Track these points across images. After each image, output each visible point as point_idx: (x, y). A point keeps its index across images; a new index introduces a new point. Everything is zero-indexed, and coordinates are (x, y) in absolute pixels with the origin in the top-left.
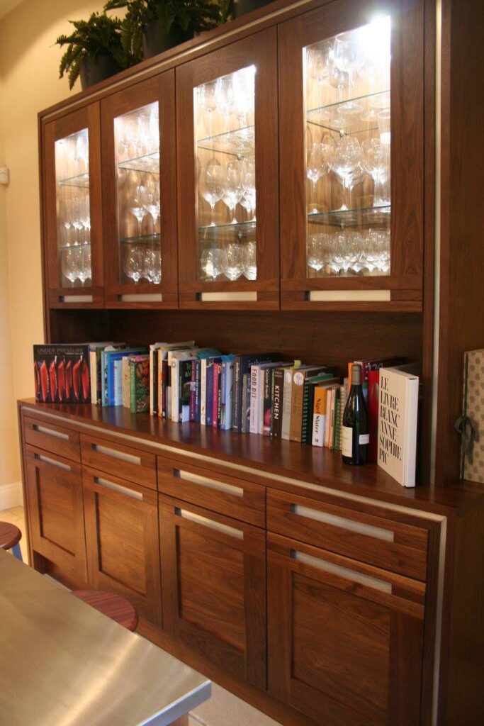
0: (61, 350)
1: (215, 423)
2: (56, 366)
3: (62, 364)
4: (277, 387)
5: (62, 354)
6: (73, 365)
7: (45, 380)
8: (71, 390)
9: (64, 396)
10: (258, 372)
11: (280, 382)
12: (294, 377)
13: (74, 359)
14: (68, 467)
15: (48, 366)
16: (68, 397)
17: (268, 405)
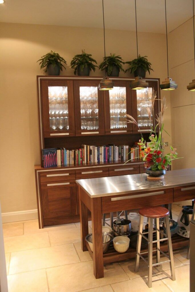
0: (51, 150)
1: (107, 160)
2: (49, 155)
3: (51, 155)
4: (122, 150)
5: (51, 151)
6: (54, 154)
7: (47, 160)
8: (53, 162)
9: (51, 165)
10: (117, 148)
11: (123, 148)
12: (126, 147)
13: (54, 153)
14: (68, 183)
15: (47, 156)
16: (52, 165)
17: (119, 154)
